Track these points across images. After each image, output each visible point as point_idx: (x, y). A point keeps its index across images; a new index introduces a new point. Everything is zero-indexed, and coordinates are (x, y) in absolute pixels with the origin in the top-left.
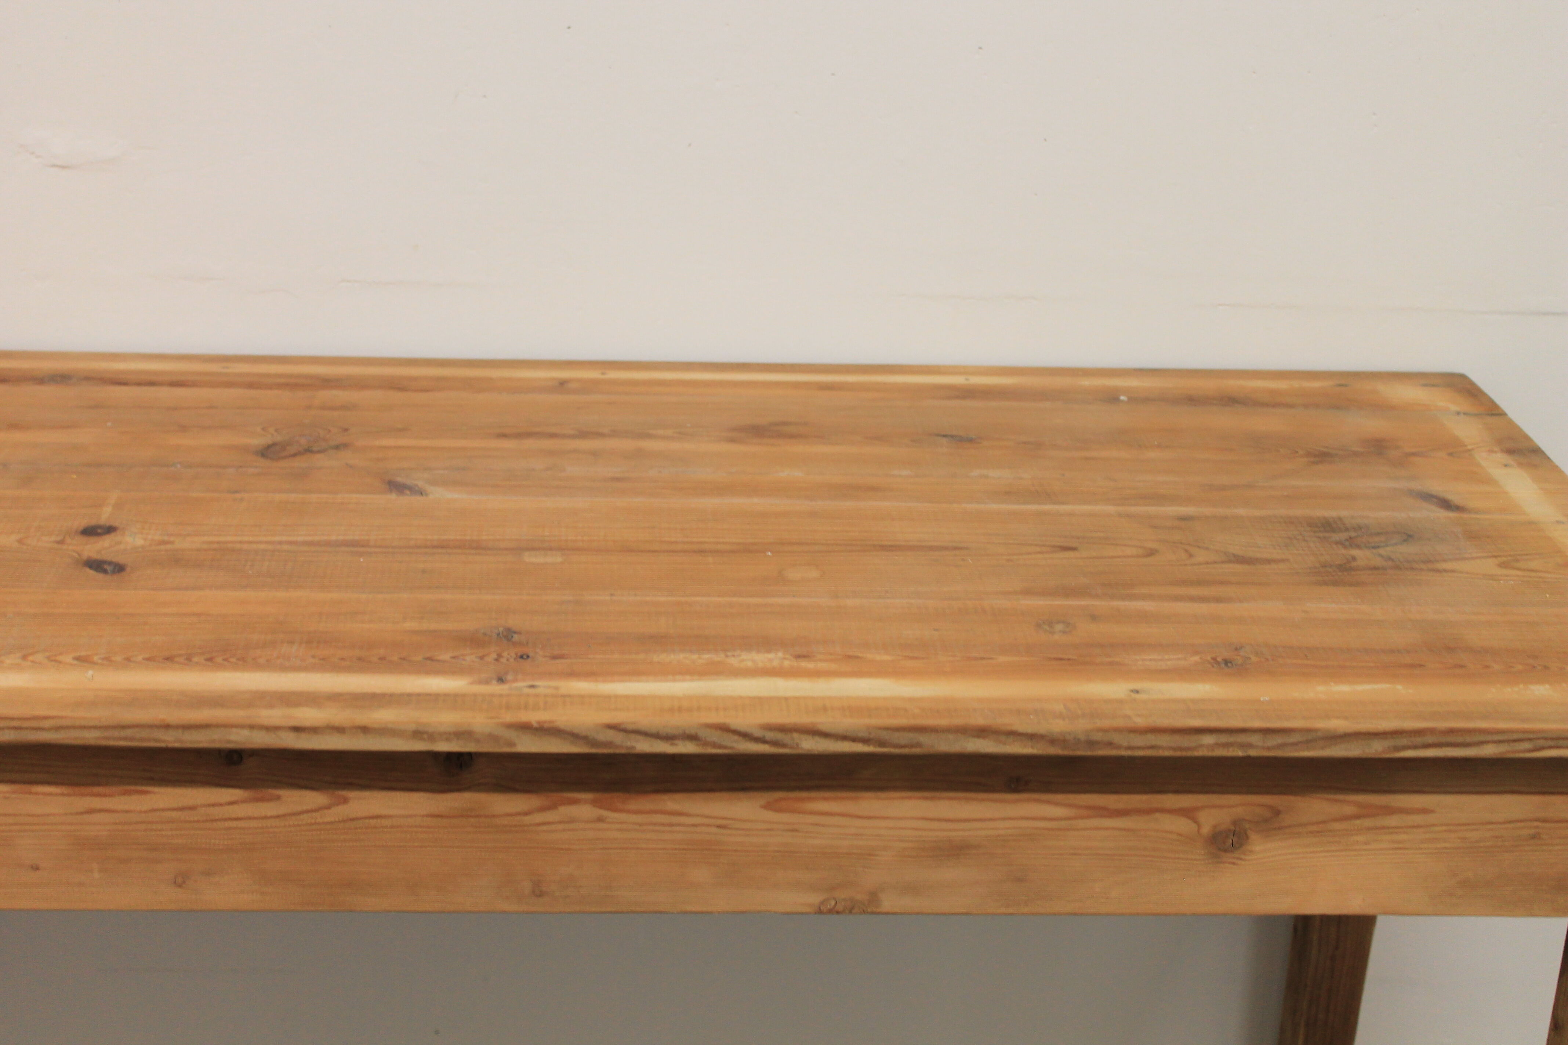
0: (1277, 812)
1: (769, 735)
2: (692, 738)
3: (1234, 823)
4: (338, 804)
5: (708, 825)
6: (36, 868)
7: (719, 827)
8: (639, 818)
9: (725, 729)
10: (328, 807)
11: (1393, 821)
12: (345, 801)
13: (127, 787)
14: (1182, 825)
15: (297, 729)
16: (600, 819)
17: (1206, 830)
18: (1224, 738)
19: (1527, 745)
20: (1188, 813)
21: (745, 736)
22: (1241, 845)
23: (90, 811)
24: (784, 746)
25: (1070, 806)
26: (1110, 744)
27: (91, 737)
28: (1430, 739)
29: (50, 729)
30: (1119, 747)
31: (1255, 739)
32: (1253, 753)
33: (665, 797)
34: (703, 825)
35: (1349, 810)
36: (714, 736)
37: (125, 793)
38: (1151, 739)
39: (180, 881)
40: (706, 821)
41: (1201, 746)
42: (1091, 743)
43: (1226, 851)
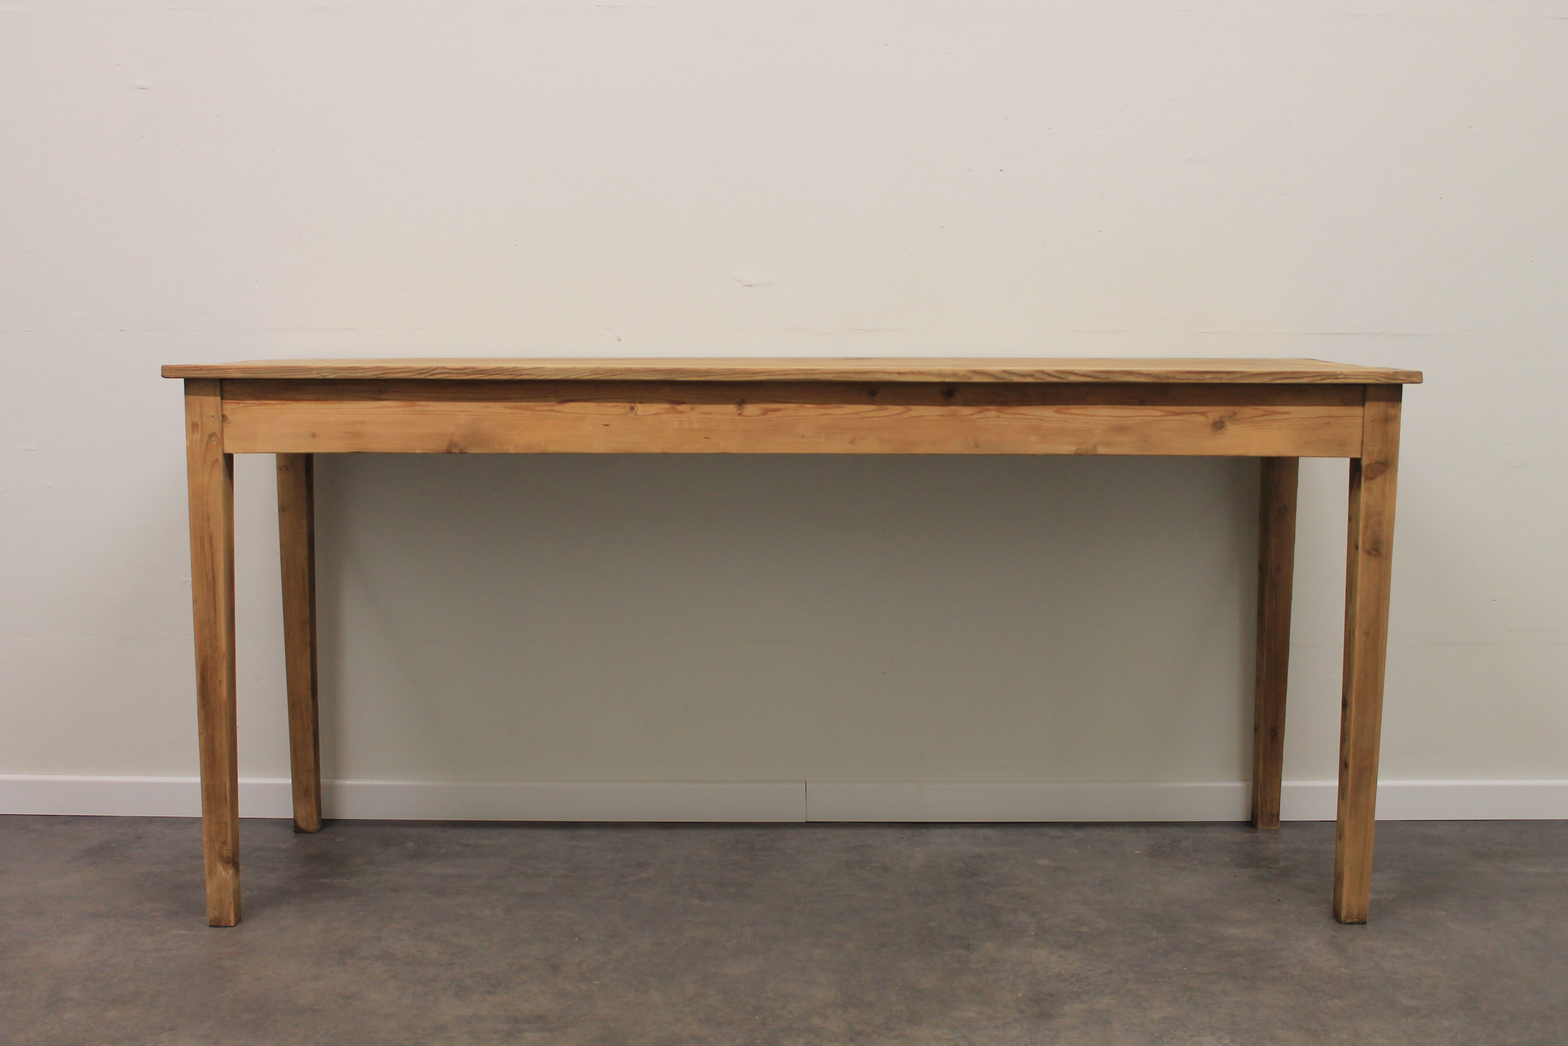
0: (1235, 414)
1: (1058, 375)
2: (1032, 376)
3: (1221, 417)
4: (907, 411)
5: (1036, 419)
6: (803, 437)
7: (1040, 420)
8: (1011, 416)
9: (1043, 372)
10: (904, 412)
11: (1277, 417)
12: (910, 410)
13: (837, 405)
14: (1201, 418)
15: (899, 373)
16: (998, 417)
17: (1211, 420)
18: (1213, 376)
19: (1319, 378)
20: (1203, 414)
21: (1049, 375)
22: (1224, 427)
23: (823, 415)
24: (1063, 379)
25: (1161, 411)
26: (1174, 378)
27: (830, 377)
28: (1285, 376)
29: (817, 374)
30: (1178, 379)
31: (1224, 376)
32: (1224, 381)
33: (1020, 408)
34: (1034, 419)
35: (1261, 413)
36: (1039, 375)
37: (836, 407)
38: (1188, 376)
39: (852, 442)
40: (1036, 417)
41: (1205, 378)
42: (1168, 378)
43: (1218, 429)
